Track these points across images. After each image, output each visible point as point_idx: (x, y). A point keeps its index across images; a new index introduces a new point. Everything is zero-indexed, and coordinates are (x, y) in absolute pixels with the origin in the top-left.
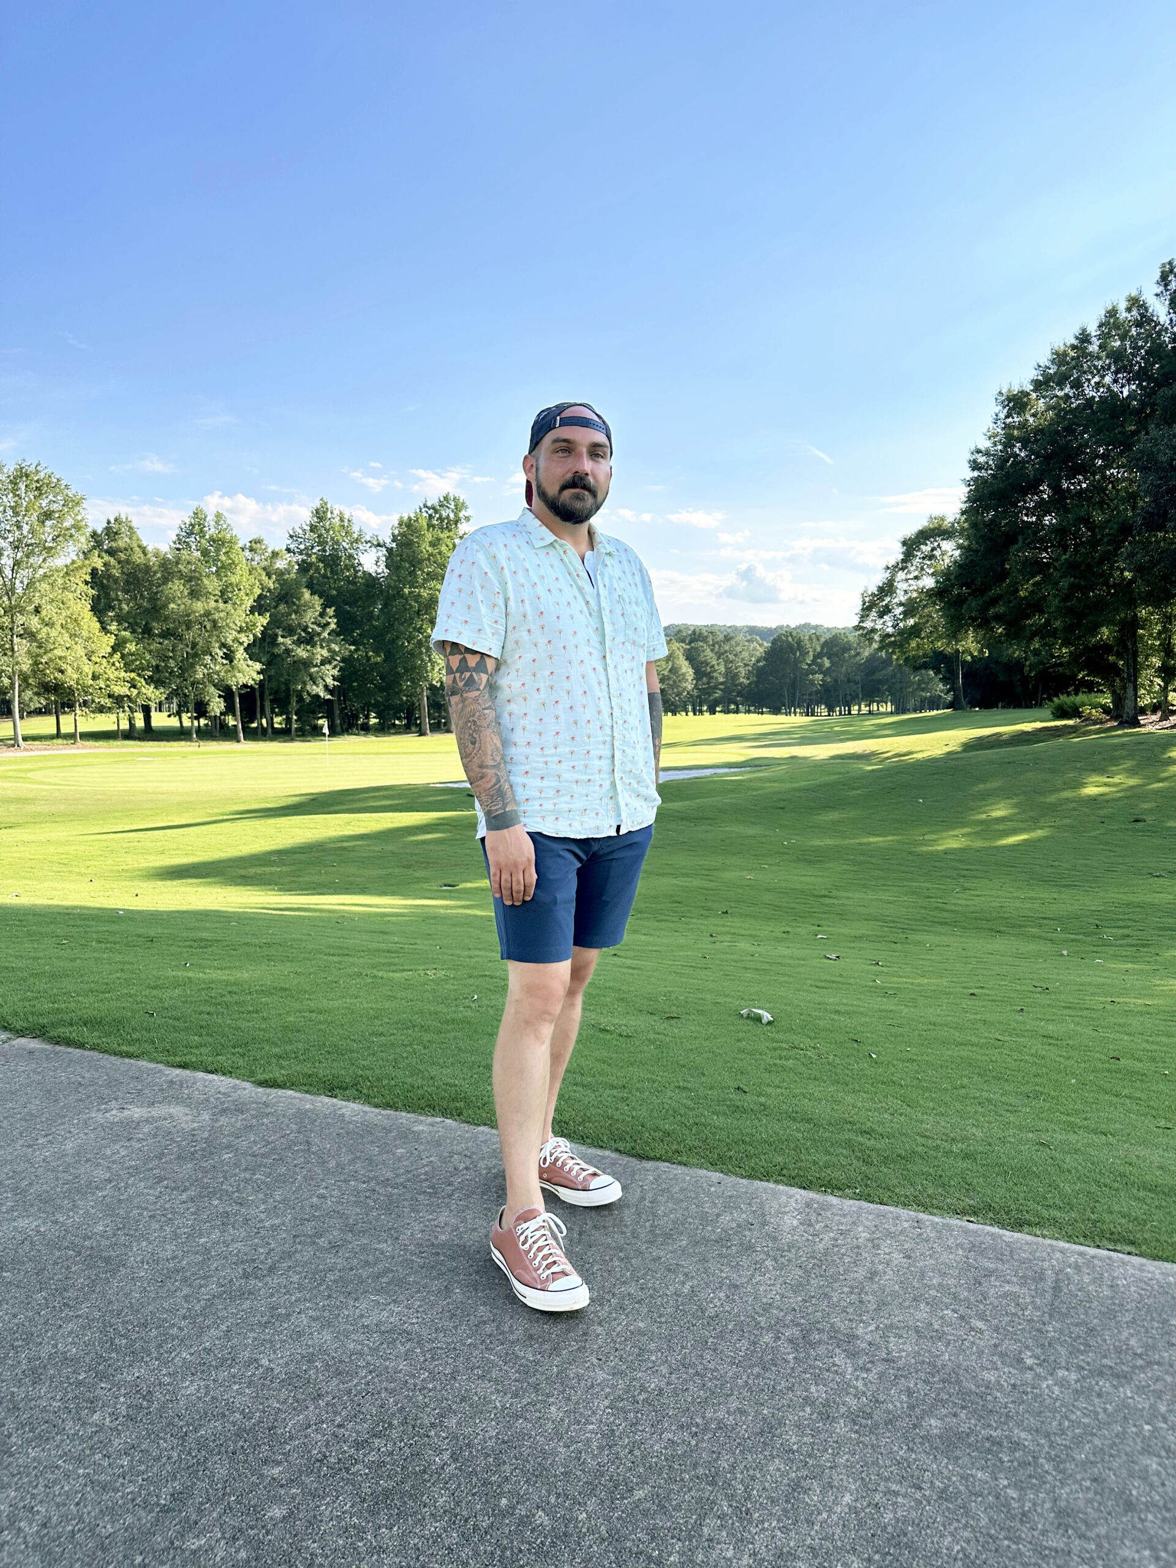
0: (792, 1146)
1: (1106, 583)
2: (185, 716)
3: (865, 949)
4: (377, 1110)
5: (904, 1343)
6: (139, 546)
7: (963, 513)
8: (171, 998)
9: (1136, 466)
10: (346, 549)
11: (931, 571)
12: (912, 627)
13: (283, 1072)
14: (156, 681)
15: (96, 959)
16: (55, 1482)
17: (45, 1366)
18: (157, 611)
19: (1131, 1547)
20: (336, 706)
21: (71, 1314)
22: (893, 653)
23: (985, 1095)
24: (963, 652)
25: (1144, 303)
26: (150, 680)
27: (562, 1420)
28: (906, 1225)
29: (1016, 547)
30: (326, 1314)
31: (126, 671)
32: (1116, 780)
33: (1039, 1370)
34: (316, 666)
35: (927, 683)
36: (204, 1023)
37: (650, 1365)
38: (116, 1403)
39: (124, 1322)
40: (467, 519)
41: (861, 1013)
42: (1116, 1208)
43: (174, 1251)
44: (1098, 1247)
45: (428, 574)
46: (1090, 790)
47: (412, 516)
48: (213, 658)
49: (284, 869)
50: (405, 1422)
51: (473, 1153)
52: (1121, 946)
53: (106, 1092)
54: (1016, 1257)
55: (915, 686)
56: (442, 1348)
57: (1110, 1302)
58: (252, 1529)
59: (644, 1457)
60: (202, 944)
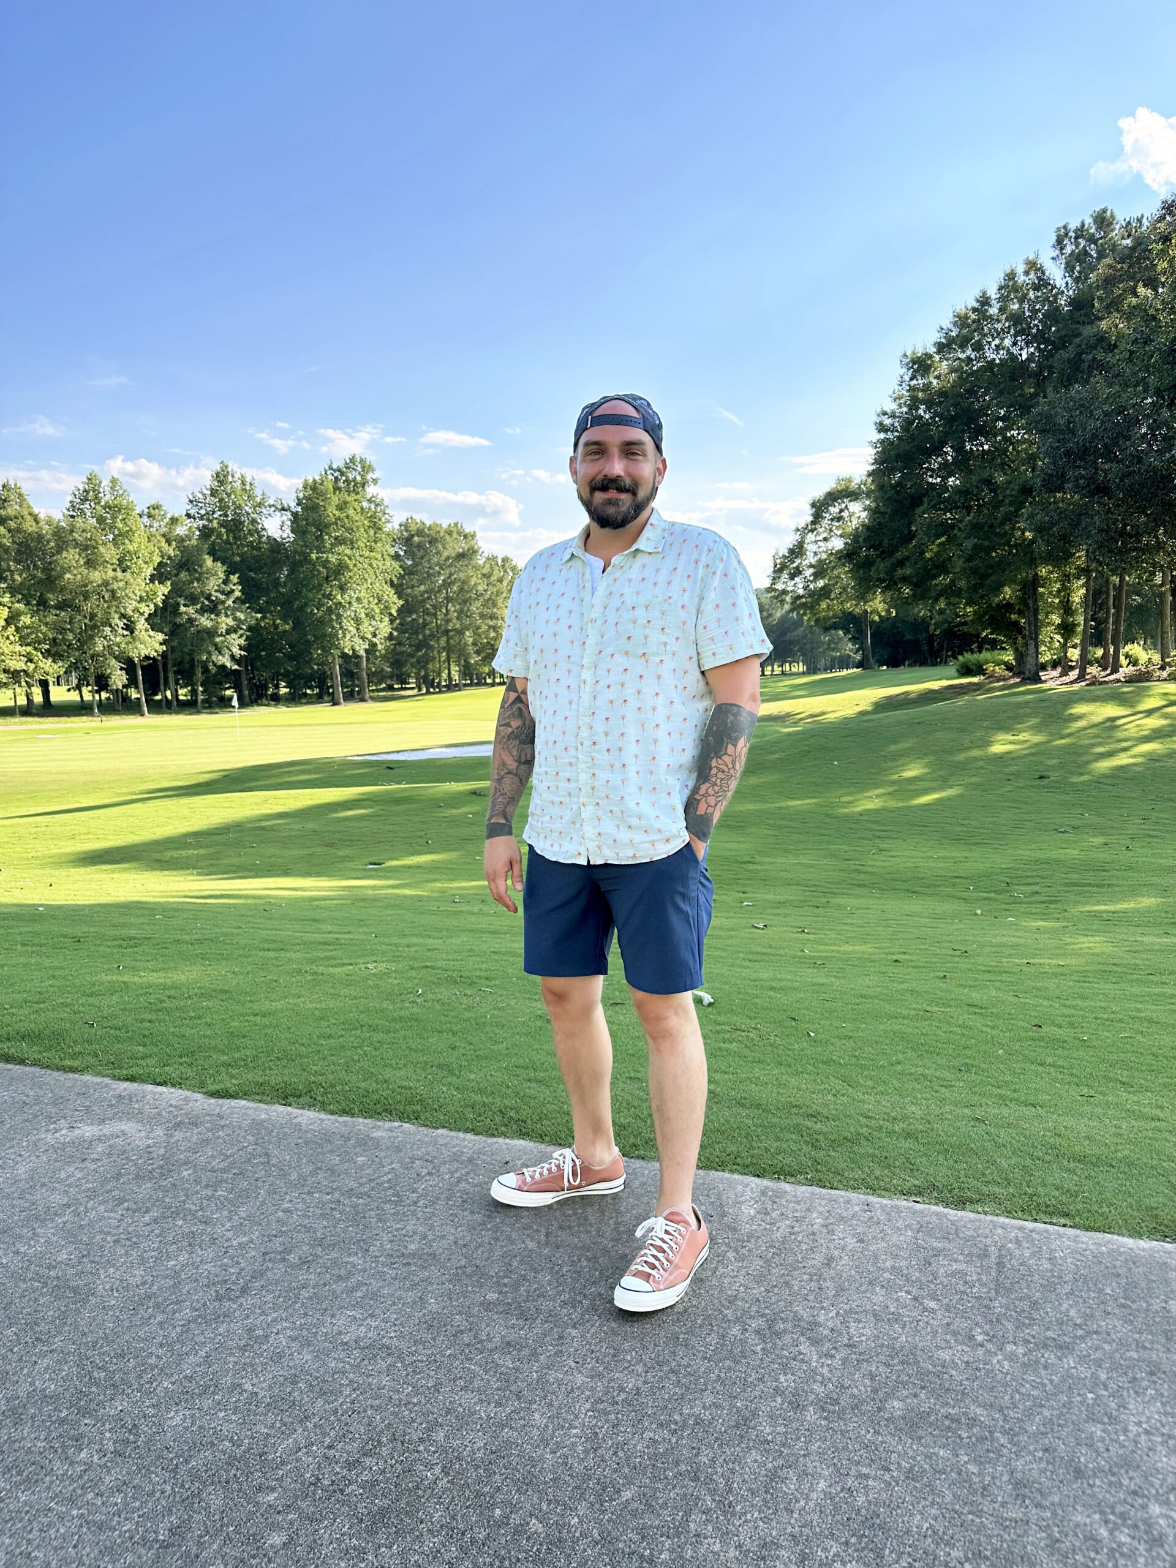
0: (743, 1133)
1: (1008, 543)
2: (84, 690)
3: (790, 915)
4: (333, 1117)
5: (864, 1328)
6: (30, 514)
7: (869, 475)
8: (109, 1006)
9: (1035, 428)
10: (248, 514)
11: (839, 532)
12: (822, 589)
13: (234, 1081)
14: (53, 654)
15: (24, 965)
16: (49, 1525)
17: (24, 1406)
18: (53, 582)
19: (1082, 1513)
20: (244, 677)
21: (45, 1348)
22: (805, 614)
23: (920, 1070)
24: (871, 613)
25: (1042, 267)
26: (47, 654)
27: (546, 1426)
28: (857, 1208)
29: (921, 509)
30: (305, 1333)
31: (21, 645)
32: (1021, 737)
33: (989, 1346)
34: (221, 635)
35: (837, 643)
36: (147, 1033)
37: (626, 1365)
38: (102, 1439)
39: (99, 1355)
40: (375, 481)
41: (796, 989)
42: (1050, 1181)
43: (143, 1277)
44: (1036, 1220)
45: (336, 538)
46: (997, 748)
47: (317, 478)
48: (113, 630)
49: (202, 851)
50: (393, 1439)
51: (435, 1158)
52: (1031, 903)
53: (53, 1110)
54: (961, 1235)
55: (825, 647)
56: (422, 1361)
57: (1049, 1274)
58: (254, 1558)
59: (628, 1458)
60: (132, 943)
